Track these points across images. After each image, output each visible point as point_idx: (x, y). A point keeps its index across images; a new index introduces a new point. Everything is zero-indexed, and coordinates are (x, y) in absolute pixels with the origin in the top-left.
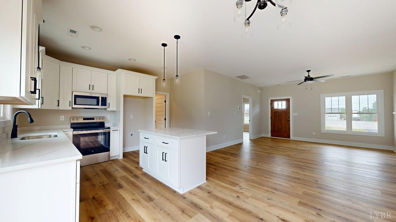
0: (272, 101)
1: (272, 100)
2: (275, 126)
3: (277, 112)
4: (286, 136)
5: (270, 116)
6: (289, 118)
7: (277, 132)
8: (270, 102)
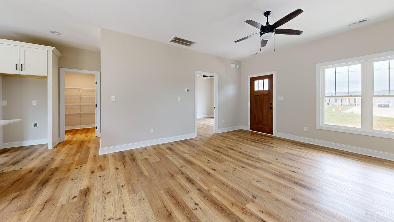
0: (253, 80)
1: (251, 79)
2: (255, 115)
3: (258, 95)
4: (268, 130)
5: (249, 102)
6: (272, 104)
7: (258, 124)
8: (249, 82)
